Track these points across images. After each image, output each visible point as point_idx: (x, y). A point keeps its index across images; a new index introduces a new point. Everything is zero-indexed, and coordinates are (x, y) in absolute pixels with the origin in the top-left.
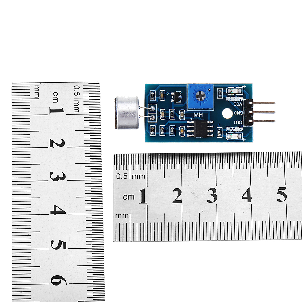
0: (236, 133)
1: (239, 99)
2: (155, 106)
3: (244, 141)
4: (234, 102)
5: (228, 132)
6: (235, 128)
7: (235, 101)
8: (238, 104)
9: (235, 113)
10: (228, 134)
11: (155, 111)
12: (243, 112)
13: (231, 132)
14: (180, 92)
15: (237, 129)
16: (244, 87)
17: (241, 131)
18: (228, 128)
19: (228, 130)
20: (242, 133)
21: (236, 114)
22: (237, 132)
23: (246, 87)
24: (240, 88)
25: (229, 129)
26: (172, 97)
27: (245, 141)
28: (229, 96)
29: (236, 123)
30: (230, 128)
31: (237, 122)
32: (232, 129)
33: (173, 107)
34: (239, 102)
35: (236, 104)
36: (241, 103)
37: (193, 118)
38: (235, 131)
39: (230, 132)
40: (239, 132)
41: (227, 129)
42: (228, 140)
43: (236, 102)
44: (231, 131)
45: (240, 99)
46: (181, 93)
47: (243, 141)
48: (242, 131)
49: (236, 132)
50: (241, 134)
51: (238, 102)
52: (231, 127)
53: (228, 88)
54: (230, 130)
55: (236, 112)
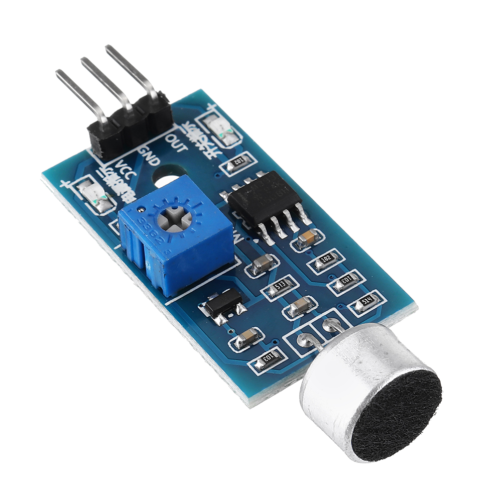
0: (208, 132)
1: (109, 175)
2: (293, 339)
3: (215, 105)
4: (125, 181)
5: (220, 149)
6: (198, 141)
7: (122, 180)
8: (126, 171)
9: (153, 163)
10: (226, 146)
11: (307, 330)
12: (138, 149)
13: (213, 142)
14: (201, 306)
15: (194, 135)
16: (66, 184)
17: (194, 125)
18: (211, 154)
19: (214, 151)
20: (196, 120)
21: (157, 159)
22: (202, 130)
23: (62, 181)
24: (78, 190)
25: (210, 151)
26: (231, 315)
27: (212, 103)
28: (118, 199)
29: (182, 147)
30: (206, 150)
31: (175, 145)
32: (203, 144)
33: (259, 299)
34: (117, 170)
35: (127, 174)
36: (117, 166)
37: (248, 239)
38: (205, 136)
39: (216, 145)
40: (198, 127)
41: (215, 155)
42: (241, 137)
43: (122, 177)
44: (213, 144)
45: (106, 174)
46: (204, 304)
47: (218, 108)
48: (192, 122)
49: (205, 133)
50: (201, 120)
51: (119, 174)
52: (200, 149)
53: (97, 214)
54: (211, 147)
55: (150, 163)
